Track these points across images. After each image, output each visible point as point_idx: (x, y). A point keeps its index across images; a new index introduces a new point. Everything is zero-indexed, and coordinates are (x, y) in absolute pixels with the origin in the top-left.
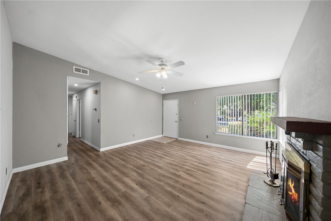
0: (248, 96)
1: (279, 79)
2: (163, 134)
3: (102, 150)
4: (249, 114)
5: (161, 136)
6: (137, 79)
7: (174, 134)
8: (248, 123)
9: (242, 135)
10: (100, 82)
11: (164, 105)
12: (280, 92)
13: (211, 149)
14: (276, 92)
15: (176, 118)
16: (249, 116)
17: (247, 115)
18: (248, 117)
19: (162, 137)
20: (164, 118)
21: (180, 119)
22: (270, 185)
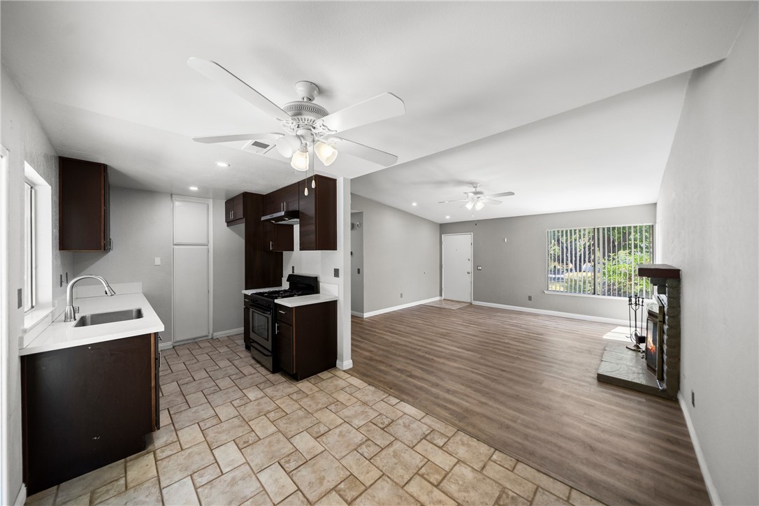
0: (604, 229)
1: (656, 204)
2: (441, 295)
3: (366, 315)
4: (606, 258)
5: (438, 298)
6: (414, 204)
7: (465, 294)
8: (604, 274)
9: (594, 294)
10: (362, 213)
11: (443, 243)
12: (657, 225)
13: (540, 318)
14: (651, 224)
15: (469, 266)
16: (606, 261)
17: (602, 261)
18: (604, 264)
19: (440, 301)
20: (443, 266)
21: (476, 268)
22: (634, 350)
